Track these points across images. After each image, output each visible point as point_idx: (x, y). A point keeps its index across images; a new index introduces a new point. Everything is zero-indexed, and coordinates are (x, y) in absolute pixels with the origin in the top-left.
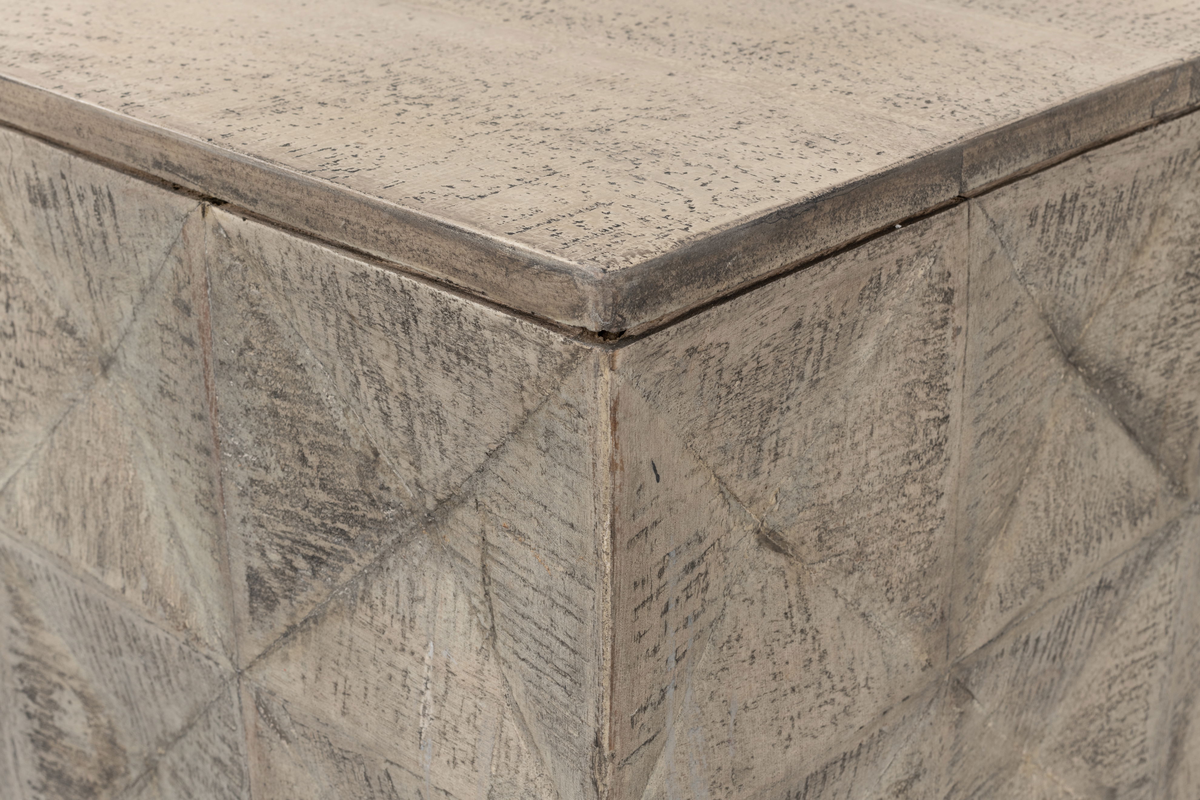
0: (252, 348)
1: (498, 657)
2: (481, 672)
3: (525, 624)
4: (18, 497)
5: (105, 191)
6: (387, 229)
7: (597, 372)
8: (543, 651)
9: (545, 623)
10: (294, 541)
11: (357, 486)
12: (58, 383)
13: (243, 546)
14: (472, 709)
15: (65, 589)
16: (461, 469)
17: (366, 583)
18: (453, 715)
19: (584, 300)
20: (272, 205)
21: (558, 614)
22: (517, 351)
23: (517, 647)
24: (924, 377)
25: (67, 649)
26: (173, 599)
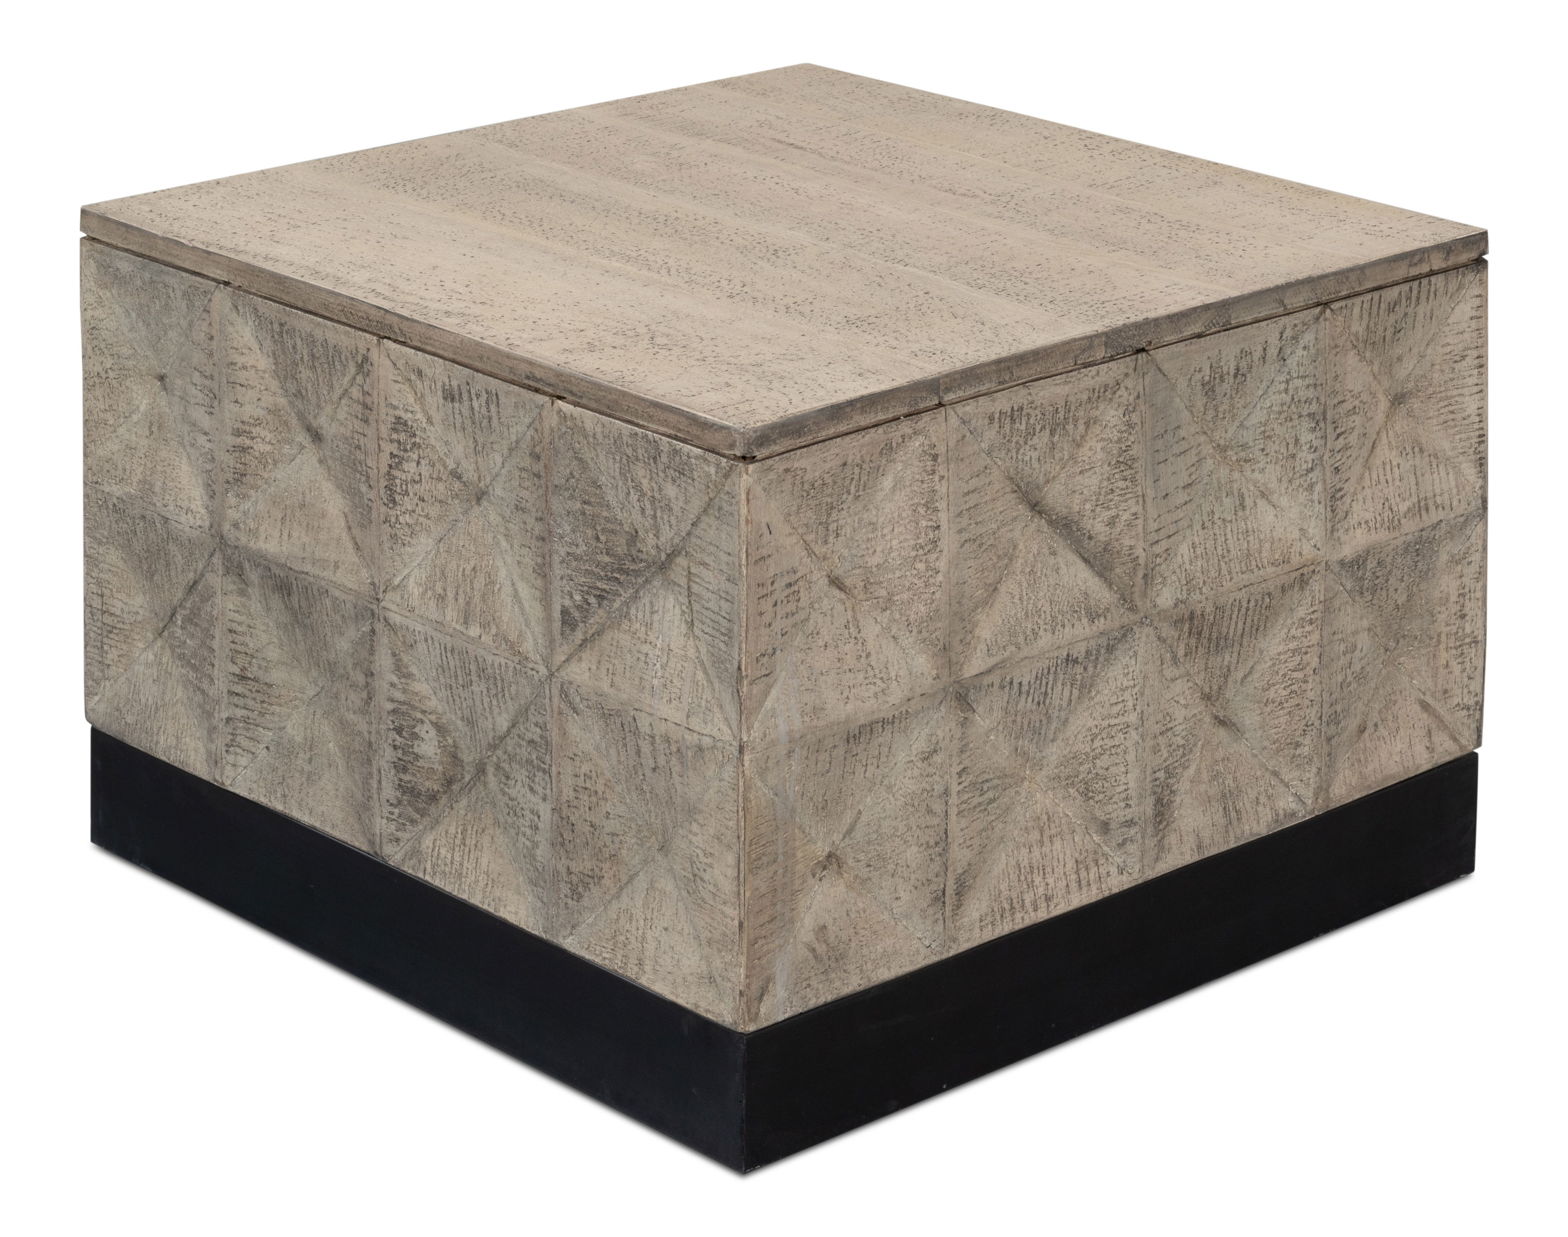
0: (574, 477)
1: (694, 636)
2: (685, 646)
3: (707, 613)
4: (411, 588)
5: (494, 392)
7: (740, 476)
8: (716, 626)
9: (716, 609)
10: (589, 587)
11: (626, 552)
12: (446, 510)
13: (560, 593)
14: (681, 668)
15: (437, 645)
16: (679, 535)
17: (628, 607)
18: (670, 674)
19: (735, 441)
20: (590, 399)
21: (723, 603)
22: (706, 469)
23: (703, 627)
24: (923, 502)
25: (431, 692)
26: (513, 636)
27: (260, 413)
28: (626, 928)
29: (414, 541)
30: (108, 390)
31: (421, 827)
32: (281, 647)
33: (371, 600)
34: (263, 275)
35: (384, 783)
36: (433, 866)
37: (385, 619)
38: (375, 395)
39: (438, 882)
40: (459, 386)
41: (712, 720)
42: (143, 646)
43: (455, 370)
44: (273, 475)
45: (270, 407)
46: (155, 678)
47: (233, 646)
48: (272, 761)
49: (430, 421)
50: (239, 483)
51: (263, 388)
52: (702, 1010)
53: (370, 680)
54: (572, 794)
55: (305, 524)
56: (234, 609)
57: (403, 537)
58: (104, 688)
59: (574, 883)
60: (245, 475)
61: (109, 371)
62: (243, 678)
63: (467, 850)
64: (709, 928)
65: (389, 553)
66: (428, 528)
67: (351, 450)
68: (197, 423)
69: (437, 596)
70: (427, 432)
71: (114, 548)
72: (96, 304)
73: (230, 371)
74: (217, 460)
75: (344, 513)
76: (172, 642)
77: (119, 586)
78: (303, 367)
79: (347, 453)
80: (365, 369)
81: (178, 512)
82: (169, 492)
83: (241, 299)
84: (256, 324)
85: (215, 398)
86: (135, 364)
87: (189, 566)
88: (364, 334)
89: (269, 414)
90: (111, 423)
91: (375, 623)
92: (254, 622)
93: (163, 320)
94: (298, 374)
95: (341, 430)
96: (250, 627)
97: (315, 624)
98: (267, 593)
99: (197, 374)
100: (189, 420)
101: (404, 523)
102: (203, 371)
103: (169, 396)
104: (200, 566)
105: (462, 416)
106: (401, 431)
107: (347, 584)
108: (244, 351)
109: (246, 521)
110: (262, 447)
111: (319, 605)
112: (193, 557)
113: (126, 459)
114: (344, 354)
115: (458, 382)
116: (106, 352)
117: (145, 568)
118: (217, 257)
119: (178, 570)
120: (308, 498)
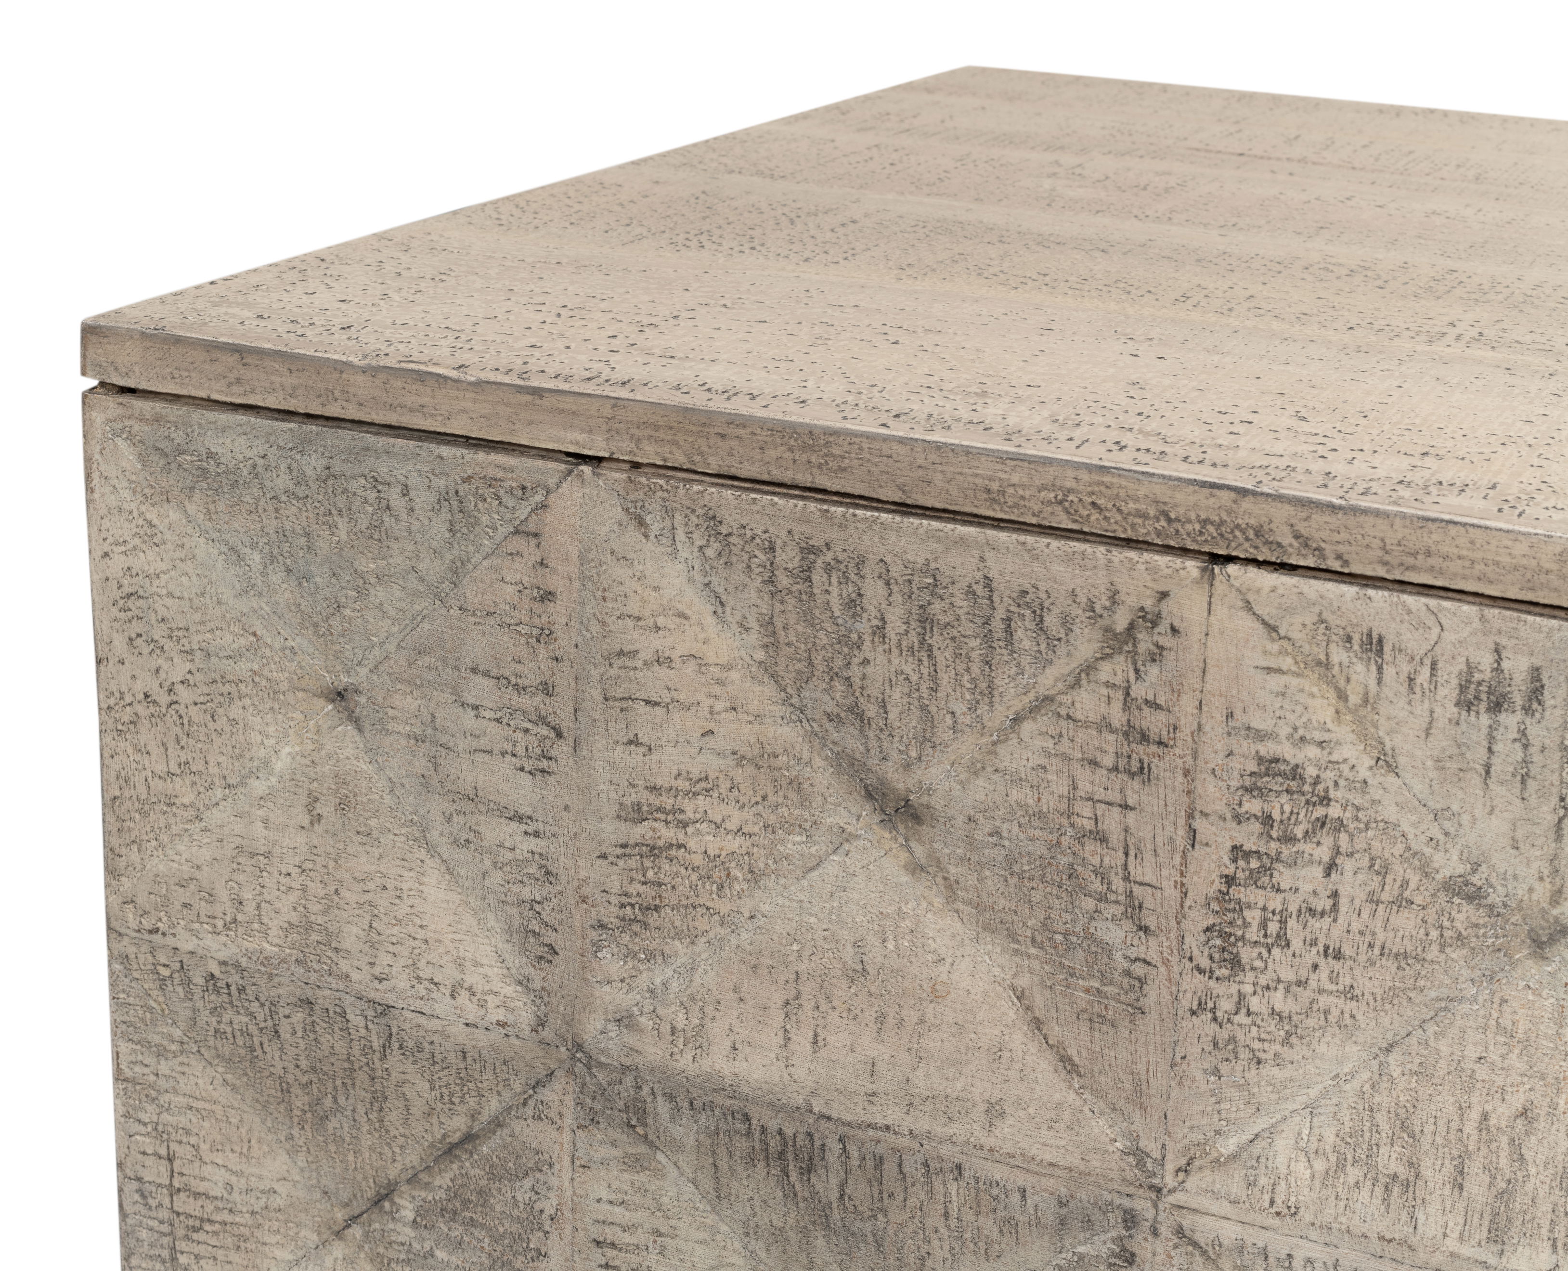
27: (713, 764)
29: (1298, 1051)
30: (178, 730)
33: (1131, 1190)
34: (741, 432)
37: (1180, 1232)
38: (1188, 704)
40: (1535, 673)
42: (291, 1257)
43: (1524, 631)
44: (747, 905)
45: (744, 750)
49: (1386, 761)
50: (636, 927)
51: (719, 705)
55: (870, 1016)
56: (612, 1197)
57: (1256, 1045)
60: (657, 909)
61: (179, 688)
65: (1203, 1082)
66: (1348, 1021)
67: (1059, 843)
68: (480, 794)
69: (1383, 1180)
70: (1371, 790)
71: (203, 1063)
72: (137, 541)
73: (613, 672)
74: (563, 878)
75: (1014, 990)
76: (381, 1250)
77: (218, 1138)
78: (880, 649)
79: (1040, 849)
80: (1145, 644)
81: (423, 993)
82: (391, 948)
83: (659, 494)
84: (710, 552)
85: (559, 735)
86: (256, 667)
87: (453, 1103)
88: (1146, 556)
89: (739, 765)
90: (186, 801)
91: (1139, 1238)
92: (673, 1222)
93: (356, 564)
94: (854, 667)
95: (1015, 794)
96: (661, 1235)
97: (891, 1232)
98: (723, 1164)
99: (485, 681)
100: (449, 786)
101: (1265, 1011)
102: (507, 674)
103: (368, 735)
104: (493, 1105)
105: (1526, 747)
106: (1278, 794)
107: (1034, 1151)
108: (661, 621)
109: (660, 1011)
110: (713, 843)
111: (918, 1195)
112: (471, 1085)
113: (241, 878)
114: (1056, 611)
115: (1537, 662)
116: (168, 645)
117: (299, 1104)
118: (570, 399)
119: (413, 1110)
120: (875, 955)
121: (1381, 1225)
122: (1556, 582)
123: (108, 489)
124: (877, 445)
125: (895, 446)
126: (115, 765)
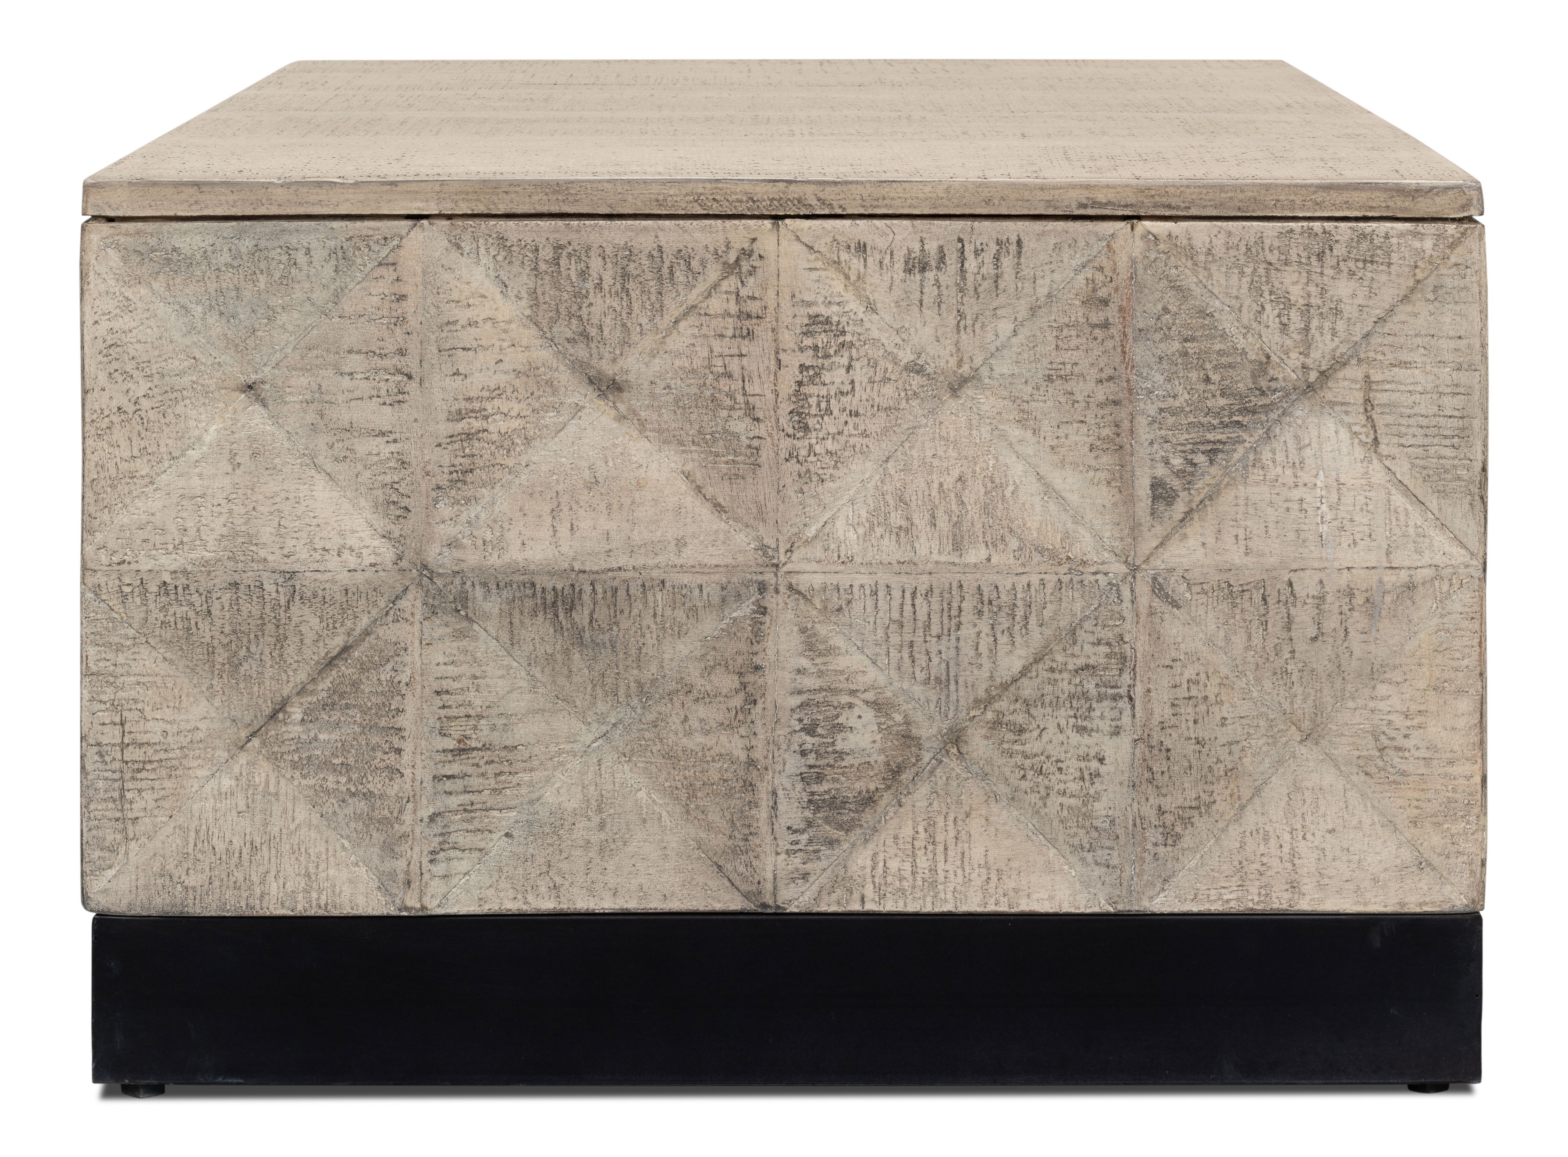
0: (1168, 313)
1: (1380, 457)
2: (1367, 473)
3: (1412, 421)
4: (840, 533)
5: (1014, 239)
6: (1313, 197)
8: (1429, 432)
9: (1433, 411)
10: (1195, 444)
11: (1251, 386)
12: (897, 418)
13: (1149, 463)
14: (1364, 500)
15: (896, 594)
16: (1348, 341)
17: (1256, 453)
19: (1470, 200)
20: (1205, 207)
21: (1447, 401)
22: (1417, 244)
23: (1403, 441)
25: (868, 662)
26: (1053, 540)
27: (502, 379)
28: (1258, 853)
29: (842, 471)
30: (140, 428)
31: (846, 846)
32: (533, 689)
33: (762, 569)
34: (517, 189)
35: (782, 807)
36: (877, 888)
37: (790, 587)
38: (771, 293)
39: (890, 906)
40: (941, 248)
41: (1431, 545)
42: (208, 773)
43: (933, 230)
44: (524, 459)
45: (520, 368)
46: (242, 806)
47: (443, 712)
48: (521, 850)
49: (871, 308)
50: (459, 485)
51: (505, 345)
52: (1412, 906)
53: (750, 678)
54: (1168, 711)
55: (602, 507)
56: (446, 660)
57: (821, 472)
58: (126, 853)
59: (1169, 823)
60: (471, 471)
61: (142, 400)
62: (461, 751)
63: (940, 848)
64: (1416, 803)
65: (795, 498)
66: (865, 449)
67: (705, 384)
68: (355, 425)
69: (895, 530)
70: (865, 324)
71: (150, 649)
72: (118, 311)
73: (444, 335)
74: (414, 462)
75: (684, 473)
76: (276, 749)
77: (158, 700)
78: (599, 296)
79: (694, 390)
80: (745, 266)
81: (319, 558)
82: (295, 535)
83: (470, 229)
84: (499, 258)
85: (410, 377)
86: (194, 378)
87: (335, 628)
88: (743, 221)
89: (517, 377)
90: (144, 473)
91: (768, 597)
92: (483, 668)
93: (269, 302)
94: (584, 309)
95: (678, 363)
96: (476, 678)
97: (621, 636)
98: (516, 621)
99: (358, 357)
100: (332, 426)
101: (823, 452)
102: (373, 349)
103: (270, 408)
104: (365, 621)
105: (939, 287)
106: (820, 333)
107: (706, 561)
108: (471, 301)
109: (475, 533)
110: (503, 425)
111: (638, 606)
112: (349, 612)
113: (184, 515)
114: (697, 258)
115: (941, 243)
116: (136, 373)
117: (220, 660)
118: (414, 185)
119: (306, 641)
120: (602, 470)
121: (898, 556)
122: (946, 202)
123: (99, 281)
124: (595, 185)
125: (605, 184)
126: (94, 458)
